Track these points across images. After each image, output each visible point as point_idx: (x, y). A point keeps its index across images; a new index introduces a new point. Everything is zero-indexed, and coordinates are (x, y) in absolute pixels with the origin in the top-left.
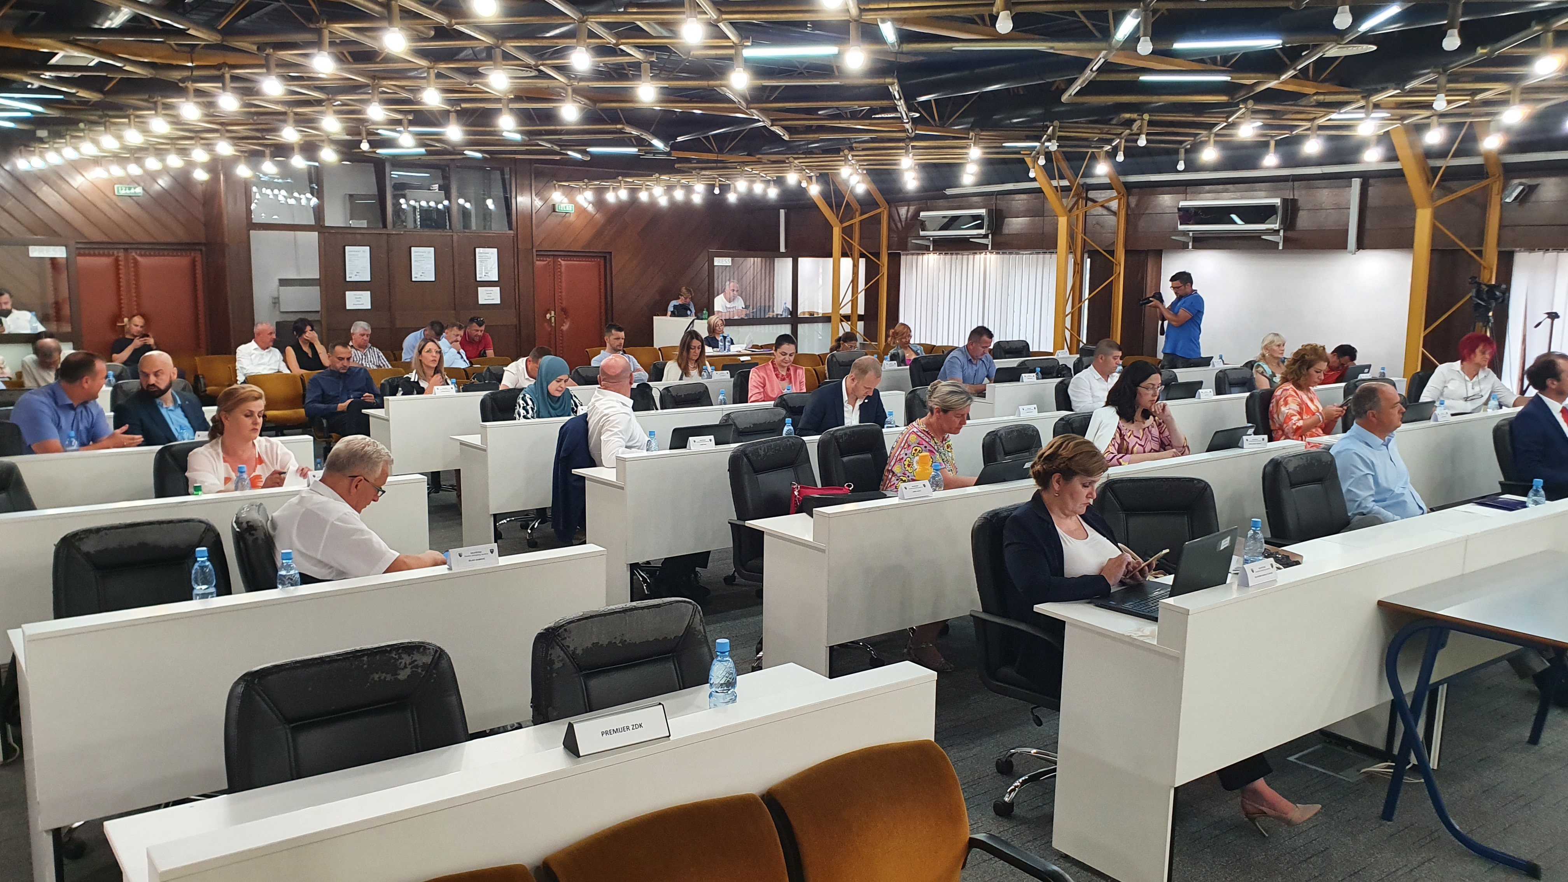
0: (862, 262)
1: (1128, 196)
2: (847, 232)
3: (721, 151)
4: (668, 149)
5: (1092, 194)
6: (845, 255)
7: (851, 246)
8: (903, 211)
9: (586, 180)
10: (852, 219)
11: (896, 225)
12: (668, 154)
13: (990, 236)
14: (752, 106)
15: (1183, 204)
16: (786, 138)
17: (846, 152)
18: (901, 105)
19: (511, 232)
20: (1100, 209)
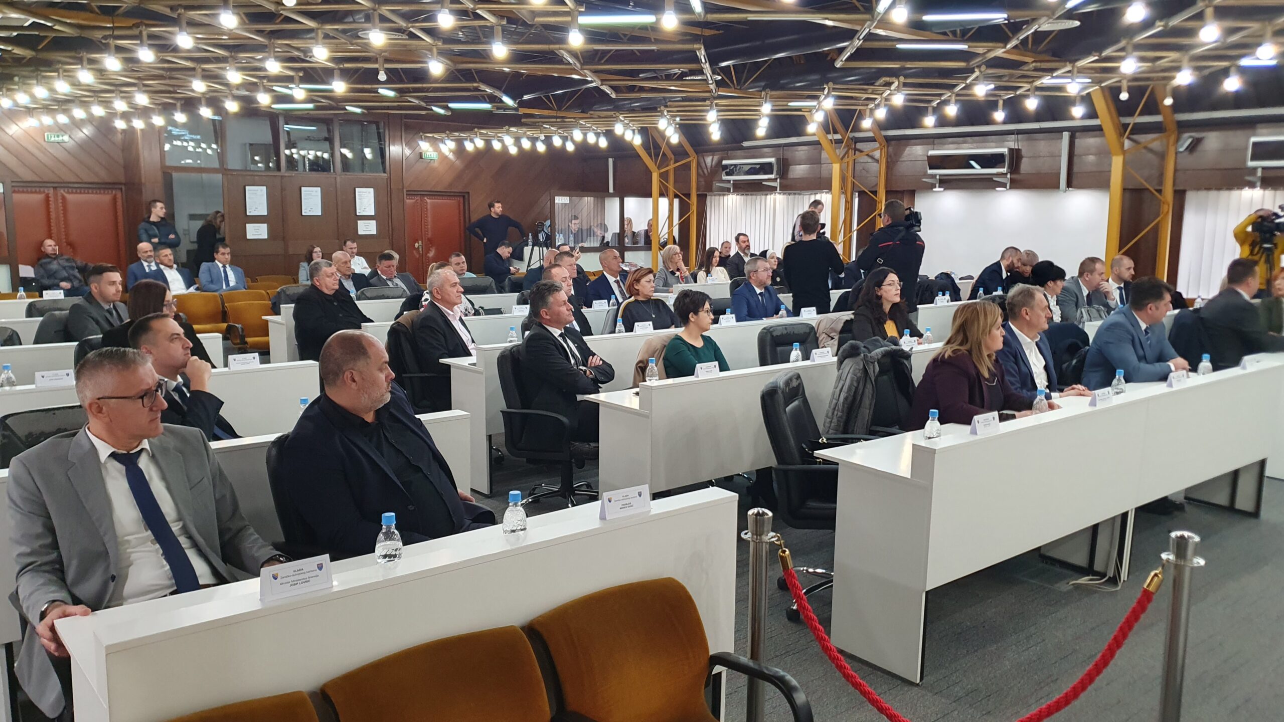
0: (676, 202)
1: (888, 147)
2: (664, 176)
3: (559, 109)
4: (516, 106)
5: (859, 146)
6: (662, 195)
7: (667, 188)
8: (709, 160)
9: (447, 132)
10: (668, 166)
11: (703, 171)
12: (516, 109)
13: (778, 180)
14: (585, 67)
15: (931, 153)
16: (613, 96)
17: (662, 108)
18: (707, 68)
19: (385, 175)
20: (866, 157)
